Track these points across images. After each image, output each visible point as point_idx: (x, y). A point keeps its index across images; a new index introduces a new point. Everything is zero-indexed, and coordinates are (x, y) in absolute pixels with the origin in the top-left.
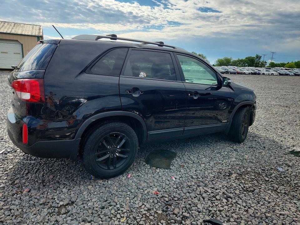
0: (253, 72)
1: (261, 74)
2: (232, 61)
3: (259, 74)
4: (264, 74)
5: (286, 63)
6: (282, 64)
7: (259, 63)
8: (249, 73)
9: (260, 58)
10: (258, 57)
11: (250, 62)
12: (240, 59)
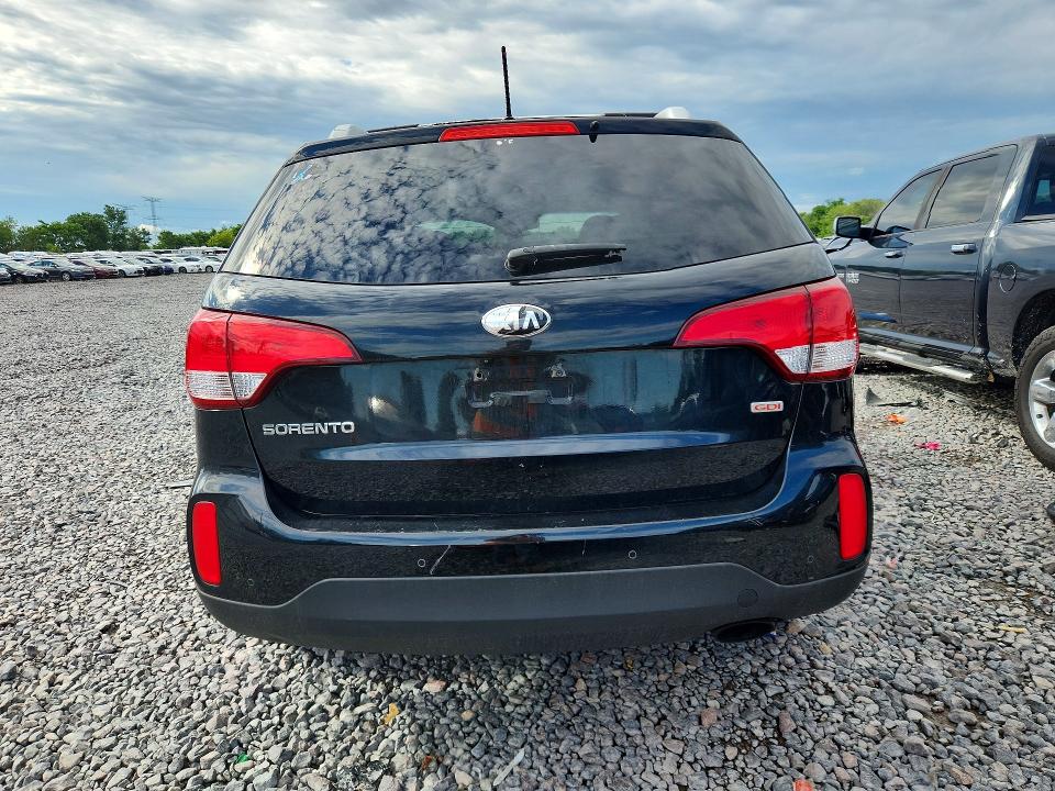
0: (149, 266)
1: (176, 270)
2: (15, 230)
3: (169, 271)
4: (183, 270)
5: (209, 232)
6: (196, 235)
7: (122, 236)
8: (140, 272)
9: (124, 218)
10: (117, 216)
11: (90, 231)
12: (49, 222)
